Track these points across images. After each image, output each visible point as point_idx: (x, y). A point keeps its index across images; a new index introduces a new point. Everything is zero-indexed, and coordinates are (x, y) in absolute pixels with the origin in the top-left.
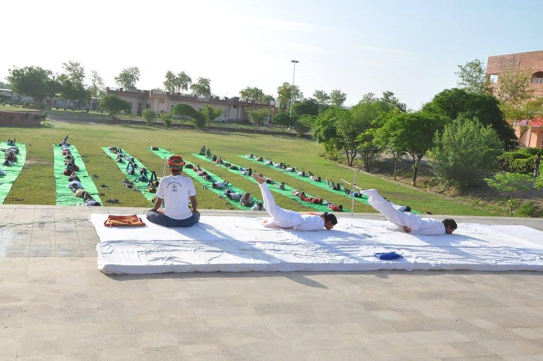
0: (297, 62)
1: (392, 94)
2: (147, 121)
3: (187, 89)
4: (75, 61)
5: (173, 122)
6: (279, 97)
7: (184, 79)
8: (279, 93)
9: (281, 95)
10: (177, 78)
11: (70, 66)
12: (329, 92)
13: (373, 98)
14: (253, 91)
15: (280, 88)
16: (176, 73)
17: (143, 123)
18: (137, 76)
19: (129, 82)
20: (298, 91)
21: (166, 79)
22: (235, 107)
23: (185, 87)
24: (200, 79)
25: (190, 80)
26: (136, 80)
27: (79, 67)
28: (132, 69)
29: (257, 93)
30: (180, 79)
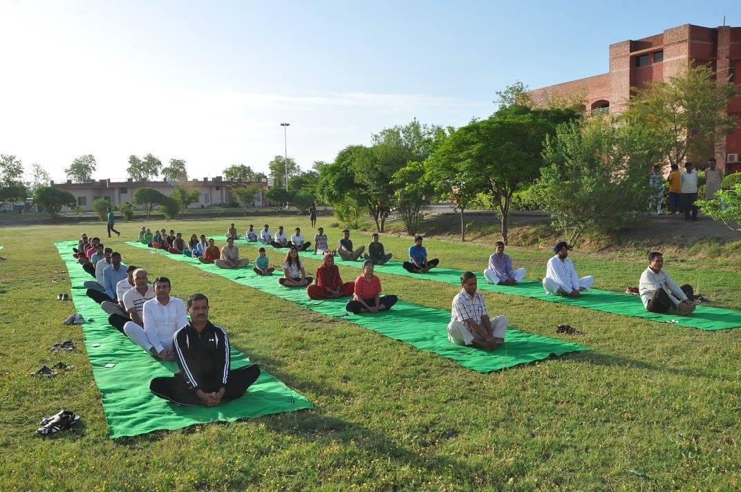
0: (288, 125)
3: (157, 175)
4: (8, 154)
5: (135, 213)
6: (272, 174)
7: (152, 163)
8: (271, 168)
10: (144, 163)
11: (2, 160)
14: (239, 169)
15: (272, 162)
16: (142, 157)
17: (96, 219)
18: (93, 165)
19: (84, 174)
20: (293, 164)
21: (130, 165)
22: (218, 188)
23: (154, 171)
24: (172, 161)
25: (159, 163)
26: (92, 171)
27: (14, 161)
28: (85, 158)
29: (245, 171)
30: (147, 163)
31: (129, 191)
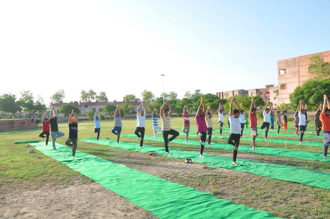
1: (199, 90)
2: (89, 118)
5: (105, 117)
9: (145, 97)
10: (88, 93)
11: (24, 93)
12: (168, 93)
13: (190, 93)
15: (142, 93)
17: (87, 120)
18: (64, 95)
21: (81, 95)
23: (93, 98)
24: (101, 93)
25: (95, 94)
27: (29, 93)
28: (60, 91)
29: (133, 97)
30: (91, 94)
31: (88, 107)
